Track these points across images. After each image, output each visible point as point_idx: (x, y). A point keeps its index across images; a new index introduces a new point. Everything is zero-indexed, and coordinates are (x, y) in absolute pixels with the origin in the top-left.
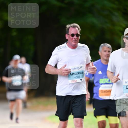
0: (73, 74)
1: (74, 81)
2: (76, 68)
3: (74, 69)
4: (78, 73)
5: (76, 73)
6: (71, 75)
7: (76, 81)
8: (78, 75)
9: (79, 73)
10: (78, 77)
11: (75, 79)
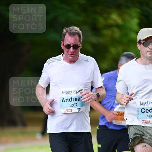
0: (66, 100)
1: (69, 111)
2: (71, 92)
3: (69, 92)
4: (74, 100)
5: (71, 99)
6: (63, 102)
7: (70, 110)
8: (74, 102)
9: (76, 99)
10: (74, 105)
11: (70, 108)
